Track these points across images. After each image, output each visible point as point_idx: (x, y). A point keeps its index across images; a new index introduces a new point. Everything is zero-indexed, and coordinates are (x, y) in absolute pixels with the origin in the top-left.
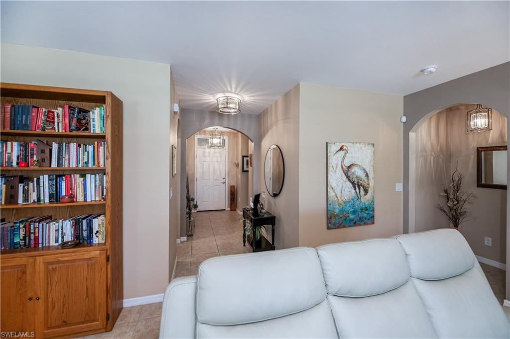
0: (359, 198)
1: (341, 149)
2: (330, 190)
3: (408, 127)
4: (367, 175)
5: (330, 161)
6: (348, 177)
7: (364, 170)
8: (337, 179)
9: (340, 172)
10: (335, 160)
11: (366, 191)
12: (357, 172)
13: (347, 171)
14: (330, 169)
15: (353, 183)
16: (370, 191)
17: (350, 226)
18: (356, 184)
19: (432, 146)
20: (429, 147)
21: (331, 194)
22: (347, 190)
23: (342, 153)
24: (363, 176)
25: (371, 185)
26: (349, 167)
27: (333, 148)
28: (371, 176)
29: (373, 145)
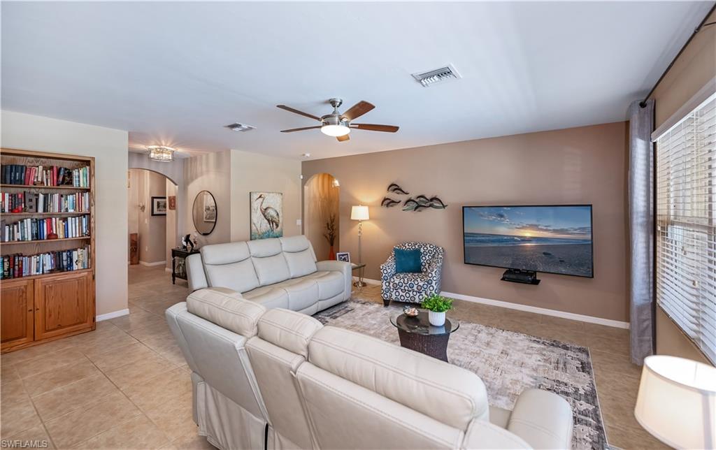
0: (272, 230)
1: (260, 197)
2: (253, 226)
3: (304, 182)
4: (278, 214)
5: (252, 205)
6: (265, 216)
7: (276, 211)
8: (258, 218)
9: (259, 211)
10: (256, 204)
11: (277, 226)
12: (271, 213)
13: (264, 212)
14: (253, 210)
15: (268, 220)
16: (280, 225)
18: (271, 221)
19: (320, 194)
20: (318, 195)
21: (254, 228)
22: (265, 225)
23: (261, 199)
24: (275, 215)
25: (280, 221)
26: (266, 209)
27: (255, 196)
28: (280, 215)
29: (282, 194)
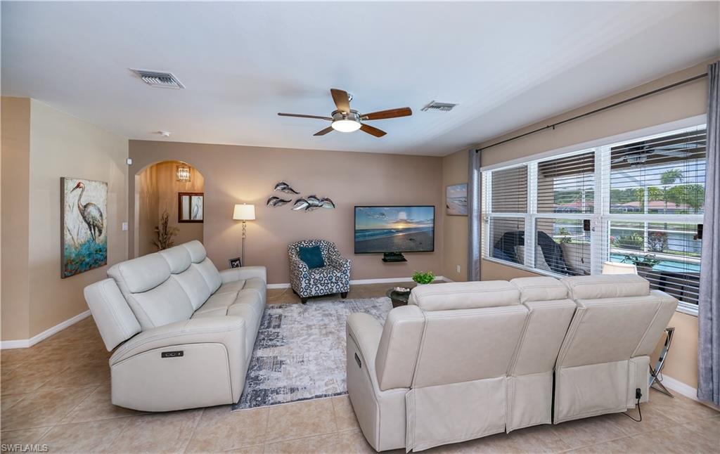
0: (94, 240)
1: (78, 186)
2: (66, 232)
3: (133, 171)
4: (101, 215)
5: (67, 199)
6: (84, 217)
7: (99, 210)
8: (74, 221)
9: (76, 211)
10: (72, 198)
11: (100, 232)
12: (93, 211)
13: (83, 210)
14: (67, 208)
15: (89, 224)
17: (85, 271)
18: (92, 225)
19: (148, 190)
20: (145, 190)
21: (68, 237)
22: (83, 231)
23: (79, 190)
24: (98, 216)
25: (104, 225)
26: (85, 207)
27: (70, 185)
28: (104, 216)
29: (107, 184)
